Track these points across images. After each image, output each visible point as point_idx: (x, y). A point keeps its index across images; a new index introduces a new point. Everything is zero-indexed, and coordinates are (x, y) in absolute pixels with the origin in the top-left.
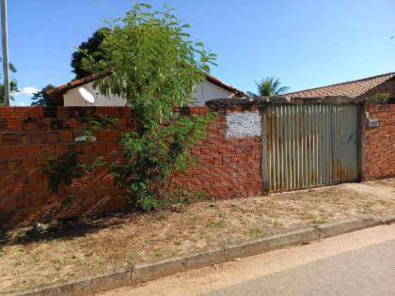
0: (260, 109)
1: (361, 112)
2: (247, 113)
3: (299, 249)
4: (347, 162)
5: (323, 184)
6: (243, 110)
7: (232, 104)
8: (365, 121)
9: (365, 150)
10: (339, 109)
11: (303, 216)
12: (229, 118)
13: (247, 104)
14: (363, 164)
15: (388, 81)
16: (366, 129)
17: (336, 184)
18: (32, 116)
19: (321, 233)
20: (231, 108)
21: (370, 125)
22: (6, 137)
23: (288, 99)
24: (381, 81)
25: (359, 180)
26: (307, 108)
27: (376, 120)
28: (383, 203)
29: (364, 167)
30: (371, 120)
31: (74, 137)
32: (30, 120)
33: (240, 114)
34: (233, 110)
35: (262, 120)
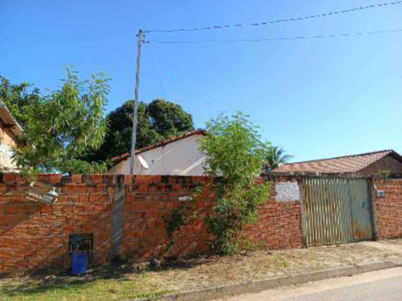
0: (297, 180)
1: (371, 185)
3: (347, 278)
4: (363, 224)
7: (279, 177)
8: (375, 191)
9: (377, 214)
11: (341, 261)
12: (277, 186)
13: (289, 176)
14: (376, 226)
15: (385, 157)
16: (376, 198)
17: (356, 242)
18: (155, 181)
19: (359, 269)
21: (378, 195)
22: (137, 196)
23: (317, 174)
24: (379, 157)
25: (374, 239)
27: (382, 191)
28: (396, 254)
29: (377, 228)
30: (379, 191)
31: (178, 197)
32: (153, 184)
34: (280, 180)
35: (300, 188)
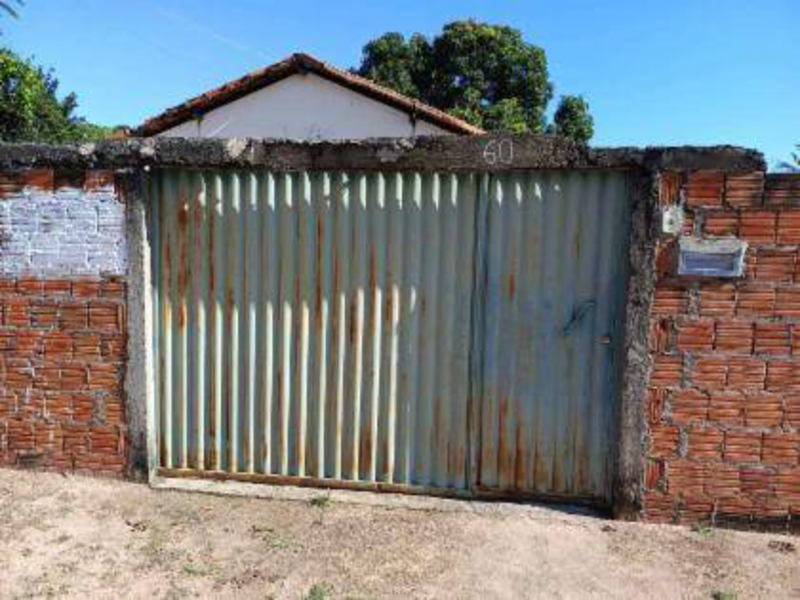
0: (119, 182)
2: (71, 192)
5: (414, 482)
6: (56, 184)
7: (18, 165)
8: (658, 246)
10: (519, 193)
12: (7, 209)
13: (67, 163)
16: (659, 285)
20: (16, 175)
21: (682, 269)
26: (353, 185)
30: (689, 244)
33: (48, 197)
34: (20, 182)
